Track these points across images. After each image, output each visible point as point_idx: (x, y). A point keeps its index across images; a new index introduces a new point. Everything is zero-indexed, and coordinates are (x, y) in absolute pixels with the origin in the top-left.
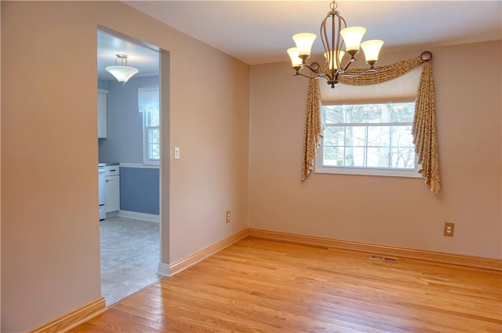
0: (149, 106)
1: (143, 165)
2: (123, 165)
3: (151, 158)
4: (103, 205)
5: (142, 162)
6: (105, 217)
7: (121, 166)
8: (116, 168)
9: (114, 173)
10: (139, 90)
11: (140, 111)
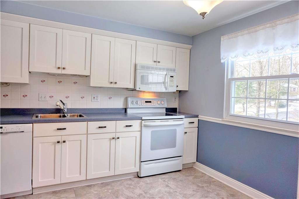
0: (232, 54)
1: (222, 121)
2: (201, 117)
3: (232, 113)
4: (181, 156)
5: (221, 116)
6: (181, 169)
7: (199, 118)
8: (195, 120)
9: (192, 125)
10: (222, 39)
11: (222, 61)
